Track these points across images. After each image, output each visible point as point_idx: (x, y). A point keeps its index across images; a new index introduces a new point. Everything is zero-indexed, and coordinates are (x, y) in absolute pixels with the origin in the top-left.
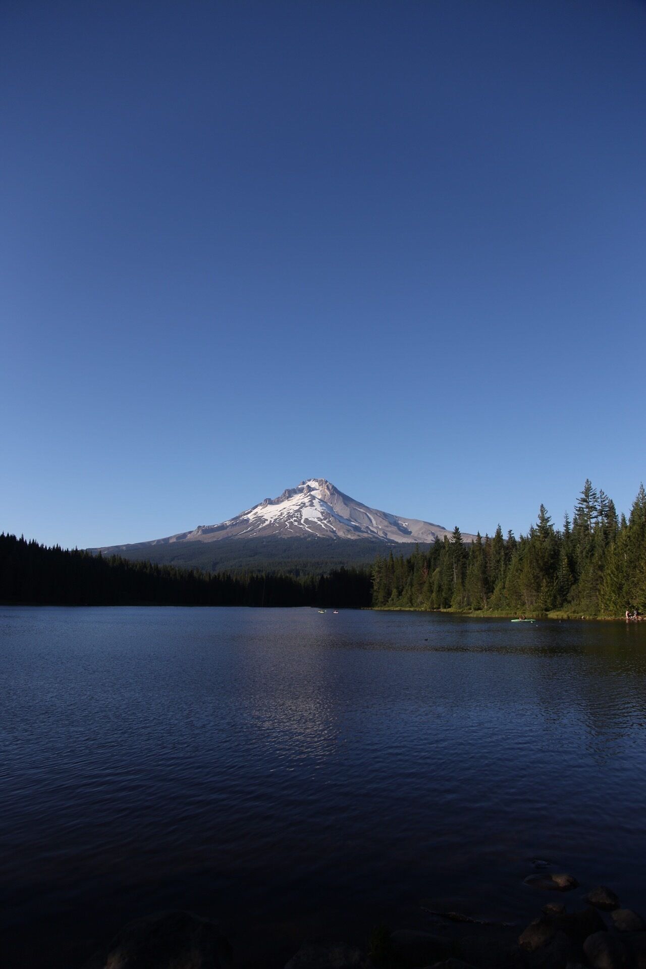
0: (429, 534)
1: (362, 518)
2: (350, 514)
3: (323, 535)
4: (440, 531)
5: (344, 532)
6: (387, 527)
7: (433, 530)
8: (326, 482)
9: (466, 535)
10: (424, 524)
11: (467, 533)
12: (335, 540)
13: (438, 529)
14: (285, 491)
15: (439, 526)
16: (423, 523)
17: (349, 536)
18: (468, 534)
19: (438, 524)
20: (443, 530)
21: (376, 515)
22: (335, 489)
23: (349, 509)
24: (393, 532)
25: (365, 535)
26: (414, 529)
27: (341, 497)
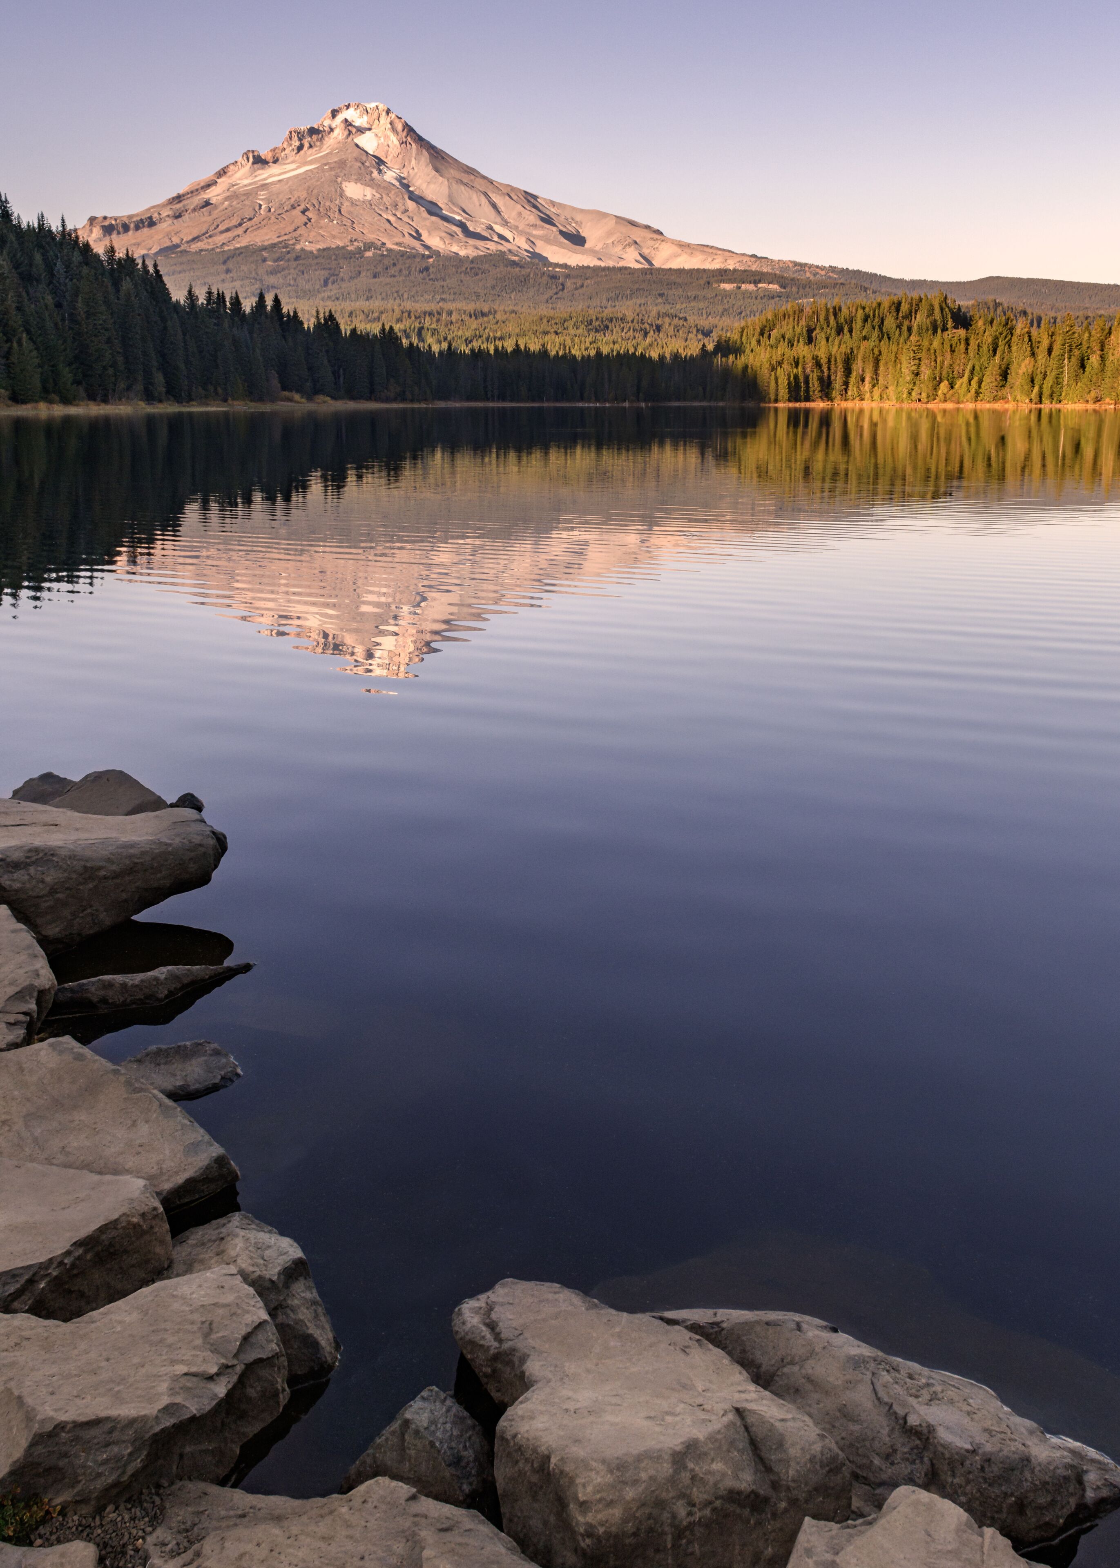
0: (629, 245)
1: (478, 204)
2: (449, 196)
3: (397, 244)
4: (652, 239)
5: (441, 238)
6: (534, 226)
7: (637, 234)
8: (388, 112)
9: (711, 251)
10: (616, 223)
11: (711, 244)
12: (430, 257)
13: (649, 235)
14: (291, 132)
15: (648, 227)
16: (612, 223)
17: (455, 248)
18: (712, 247)
19: (645, 223)
20: (659, 237)
21: (507, 198)
22: (409, 130)
23: (446, 182)
24: (547, 240)
25: (492, 247)
26: (593, 234)
27: (425, 153)
